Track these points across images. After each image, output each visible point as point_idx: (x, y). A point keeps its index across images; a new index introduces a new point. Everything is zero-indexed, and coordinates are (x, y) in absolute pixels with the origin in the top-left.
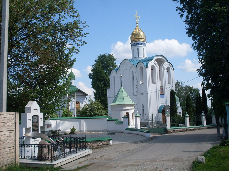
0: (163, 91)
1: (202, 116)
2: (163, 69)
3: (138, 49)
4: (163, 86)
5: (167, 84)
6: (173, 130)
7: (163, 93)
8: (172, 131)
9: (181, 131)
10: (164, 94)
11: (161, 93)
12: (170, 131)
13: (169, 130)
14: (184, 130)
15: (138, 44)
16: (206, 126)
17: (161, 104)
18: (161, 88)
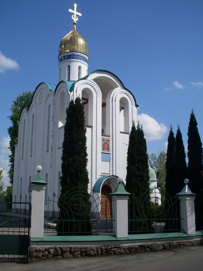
0: (108, 147)
1: (181, 198)
2: (112, 100)
3: (69, 67)
4: (109, 136)
5: (118, 133)
6: (56, 249)
7: (108, 150)
8: (49, 253)
9: (92, 252)
10: (111, 152)
11: (103, 149)
12: (40, 251)
13: (38, 247)
14: (102, 250)
15: (70, 57)
16: (197, 236)
17: (102, 173)
18: (103, 140)
